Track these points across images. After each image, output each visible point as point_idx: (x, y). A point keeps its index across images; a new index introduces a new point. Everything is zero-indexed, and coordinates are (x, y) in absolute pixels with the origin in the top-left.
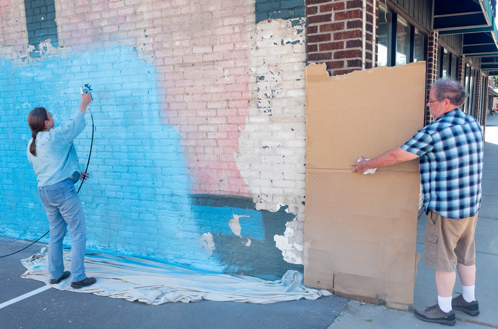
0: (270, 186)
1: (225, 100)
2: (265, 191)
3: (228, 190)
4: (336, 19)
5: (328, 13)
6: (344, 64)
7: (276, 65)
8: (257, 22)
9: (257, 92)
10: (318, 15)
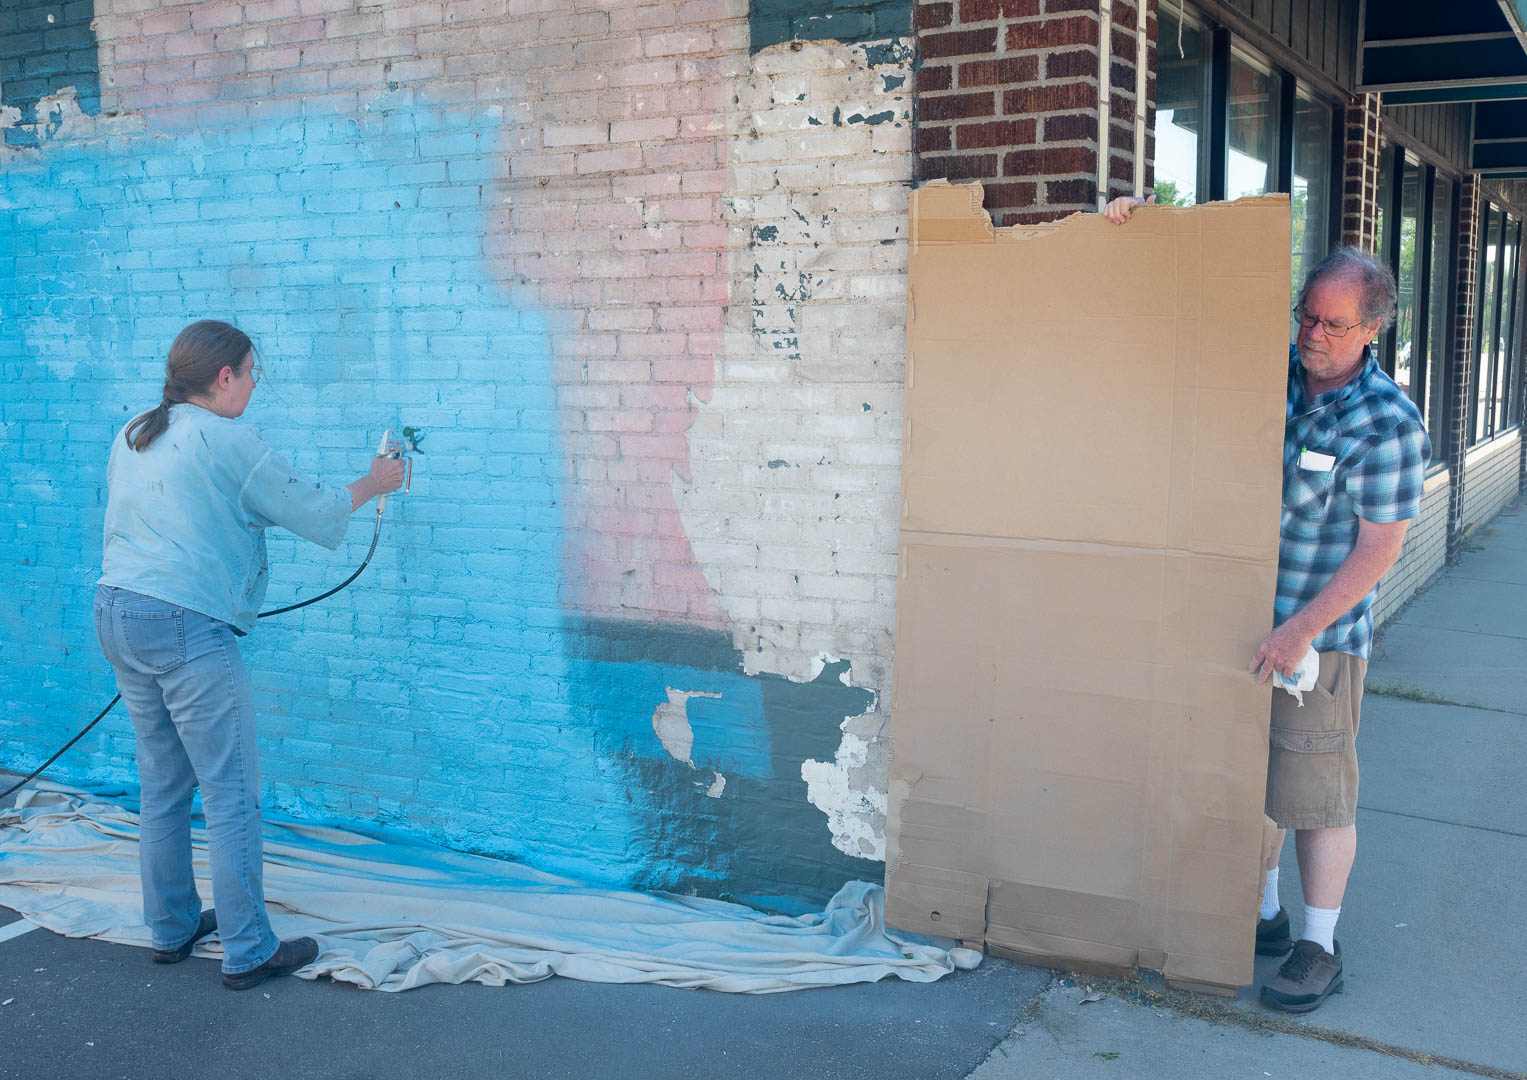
0: (792, 593)
1: (647, 305)
2: (772, 610)
3: (651, 605)
4: (1011, 45)
5: (987, 24)
6: (1035, 193)
7: (817, 191)
8: (755, 49)
9: (752, 279)
10: (952, 30)
